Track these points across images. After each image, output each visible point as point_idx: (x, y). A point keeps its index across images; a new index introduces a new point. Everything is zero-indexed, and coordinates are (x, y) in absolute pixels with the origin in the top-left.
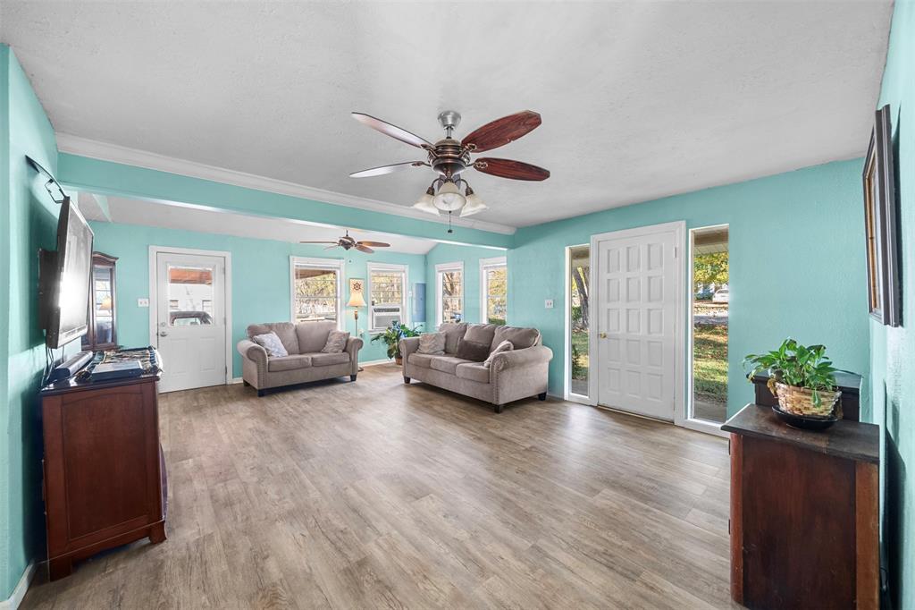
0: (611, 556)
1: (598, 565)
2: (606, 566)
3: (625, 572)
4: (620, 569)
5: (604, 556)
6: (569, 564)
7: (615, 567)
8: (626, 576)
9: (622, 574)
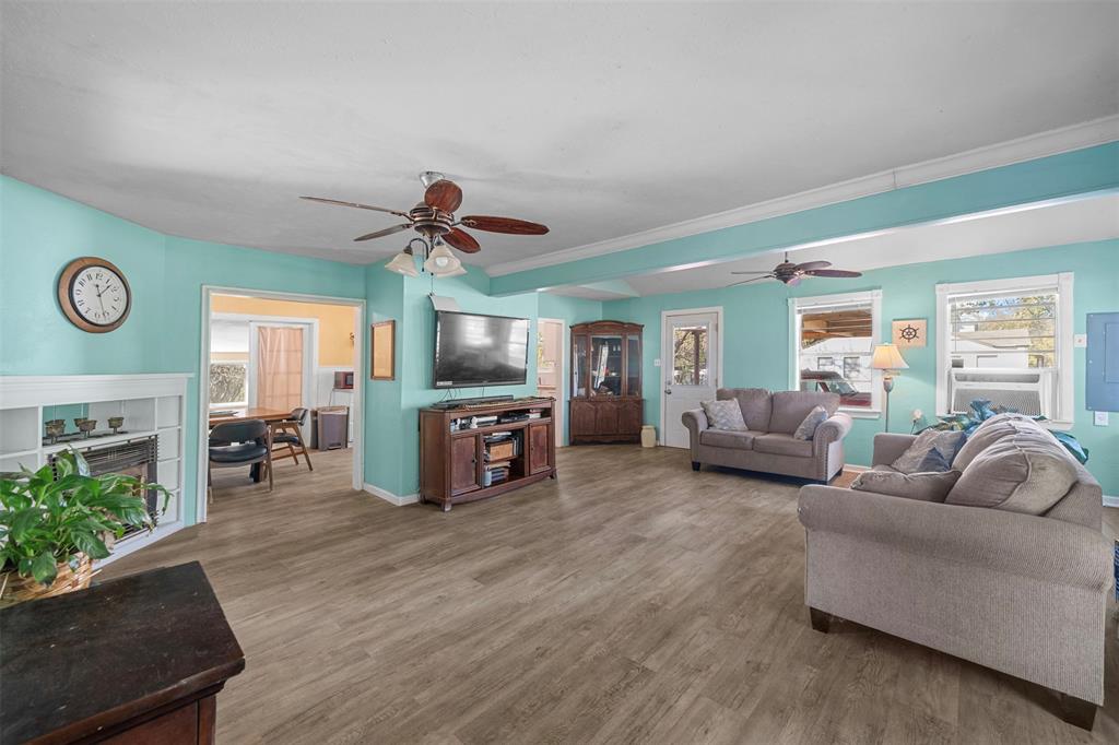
0: (314, 723)
1: (308, 705)
2: (303, 714)
3: (282, 730)
4: (289, 726)
5: (319, 715)
6: (326, 681)
7: (295, 722)
8: (275, 729)
9: (282, 726)
